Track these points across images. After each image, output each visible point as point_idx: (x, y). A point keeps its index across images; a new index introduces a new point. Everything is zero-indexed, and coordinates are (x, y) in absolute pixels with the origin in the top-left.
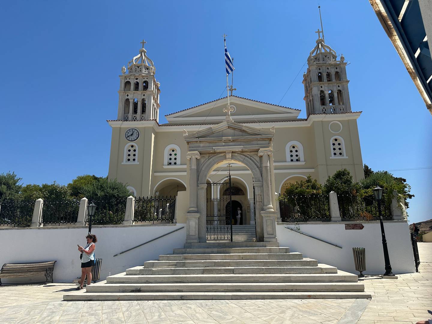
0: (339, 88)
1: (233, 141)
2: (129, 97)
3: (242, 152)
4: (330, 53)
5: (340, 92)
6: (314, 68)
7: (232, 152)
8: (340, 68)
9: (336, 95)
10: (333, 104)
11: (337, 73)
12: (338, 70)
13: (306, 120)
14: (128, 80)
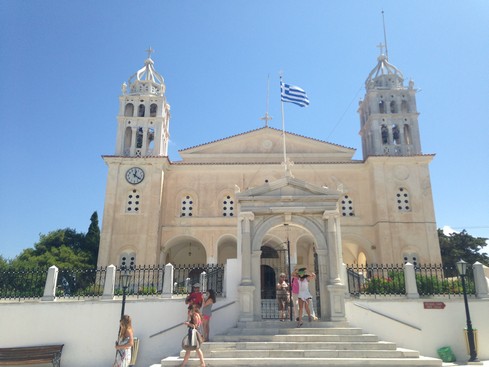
0: (406, 123)
1: (294, 200)
2: (130, 125)
3: (304, 213)
4: (396, 76)
5: (406, 126)
6: (374, 94)
7: (293, 214)
8: (408, 95)
9: (402, 131)
10: (398, 143)
11: (404, 102)
12: (406, 98)
13: (363, 162)
14: (130, 102)
